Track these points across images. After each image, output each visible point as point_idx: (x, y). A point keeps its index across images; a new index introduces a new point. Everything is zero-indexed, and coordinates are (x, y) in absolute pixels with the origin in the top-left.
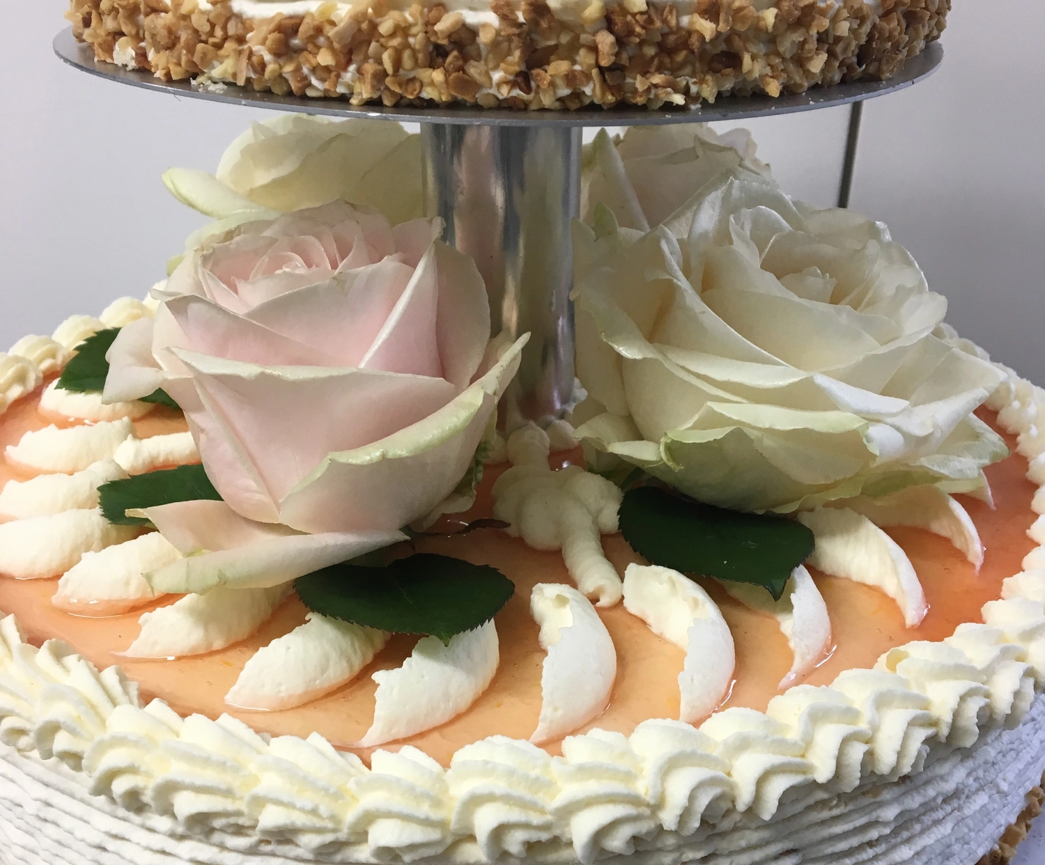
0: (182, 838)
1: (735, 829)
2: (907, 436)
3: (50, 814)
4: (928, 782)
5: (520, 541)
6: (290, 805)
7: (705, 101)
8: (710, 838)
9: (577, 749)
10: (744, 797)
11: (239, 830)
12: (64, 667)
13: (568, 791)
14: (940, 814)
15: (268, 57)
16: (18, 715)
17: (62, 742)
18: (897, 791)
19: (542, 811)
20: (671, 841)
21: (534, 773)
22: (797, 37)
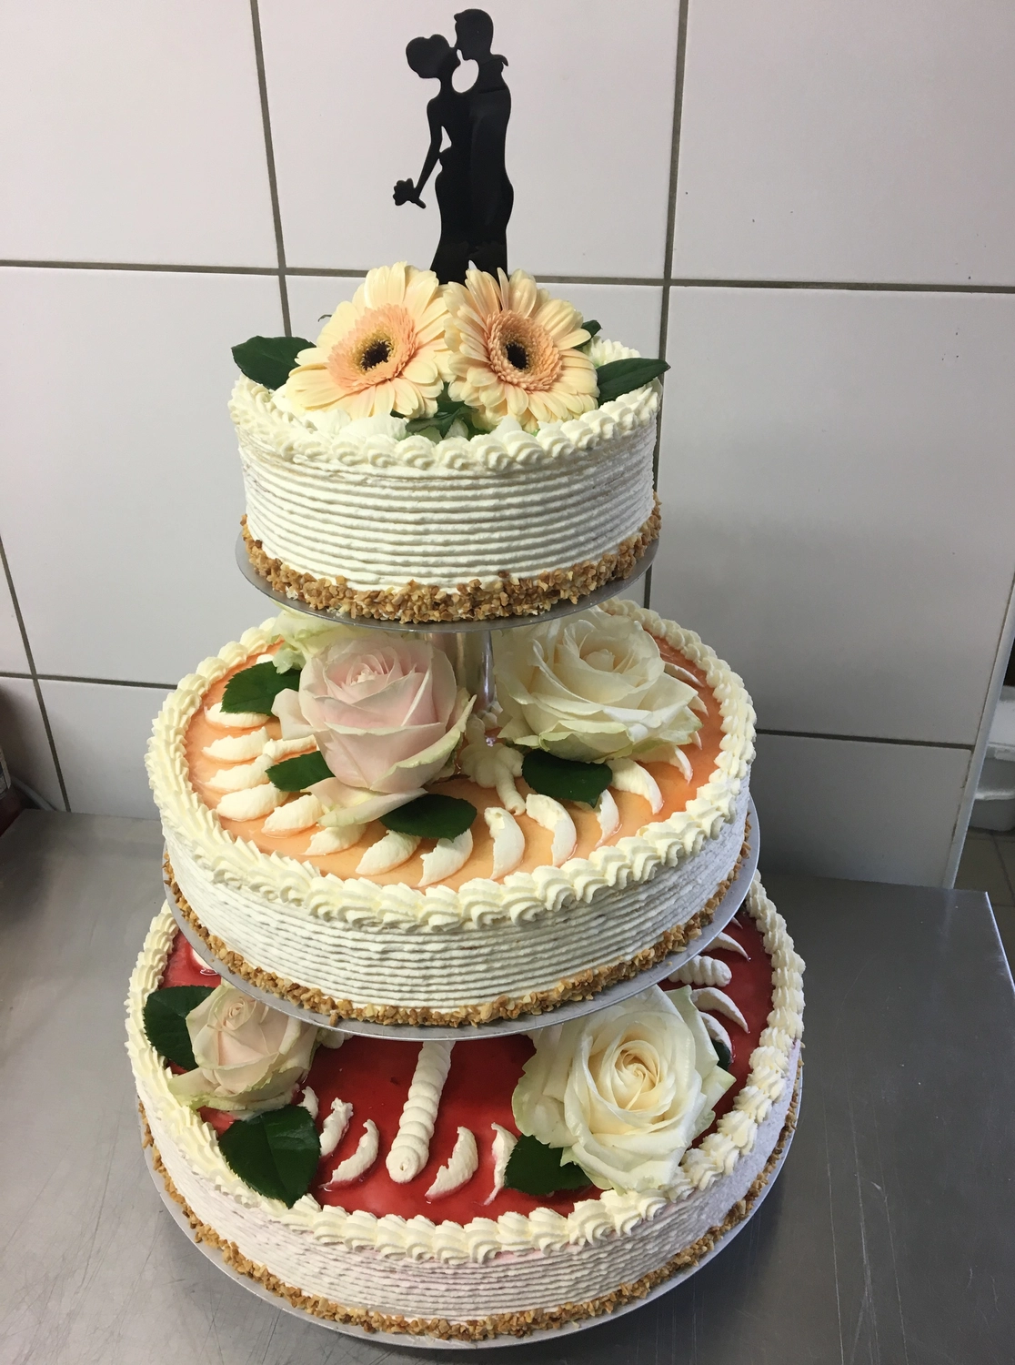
0: (348, 930)
1: (577, 908)
2: (649, 729)
3: (283, 926)
4: (659, 883)
5: (476, 784)
6: (397, 912)
7: (546, 610)
8: (566, 912)
9: (510, 881)
10: (579, 894)
11: (374, 924)
12: (283, 861)
13: (508, 898)
14: (668, 896)
15: (364, 606)
16: (269, 885)
17: (292, 895)
18: (645, 887)
19: (498, 907)
20: (550, 915)
21: (493, 892)
22: (583, 579)
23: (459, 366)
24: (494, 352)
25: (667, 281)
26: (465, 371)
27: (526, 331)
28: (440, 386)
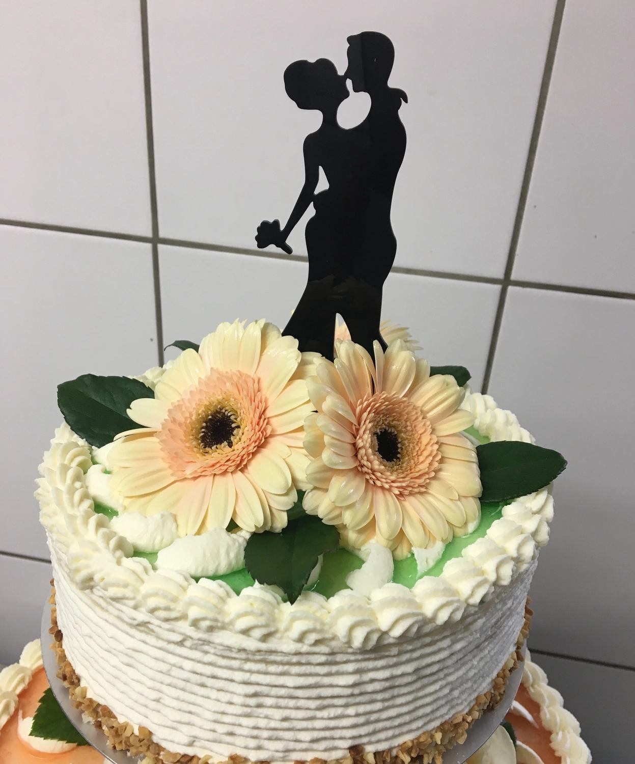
23: (319, 476)
24: (362, 452)
25: (506, 281)
26: (328, 480)
27: (400, 414)
28: (294, 497)
